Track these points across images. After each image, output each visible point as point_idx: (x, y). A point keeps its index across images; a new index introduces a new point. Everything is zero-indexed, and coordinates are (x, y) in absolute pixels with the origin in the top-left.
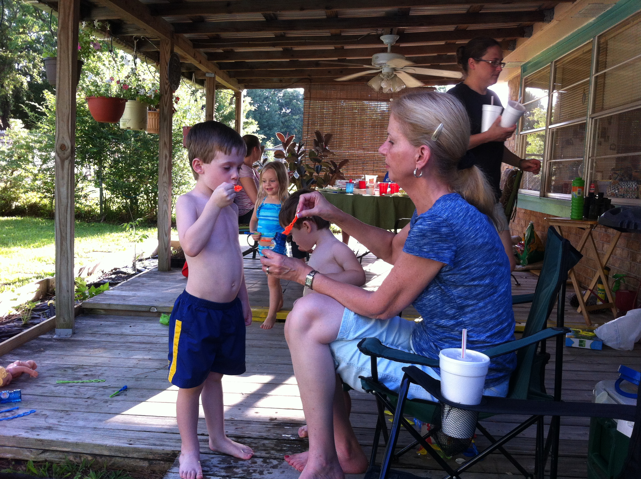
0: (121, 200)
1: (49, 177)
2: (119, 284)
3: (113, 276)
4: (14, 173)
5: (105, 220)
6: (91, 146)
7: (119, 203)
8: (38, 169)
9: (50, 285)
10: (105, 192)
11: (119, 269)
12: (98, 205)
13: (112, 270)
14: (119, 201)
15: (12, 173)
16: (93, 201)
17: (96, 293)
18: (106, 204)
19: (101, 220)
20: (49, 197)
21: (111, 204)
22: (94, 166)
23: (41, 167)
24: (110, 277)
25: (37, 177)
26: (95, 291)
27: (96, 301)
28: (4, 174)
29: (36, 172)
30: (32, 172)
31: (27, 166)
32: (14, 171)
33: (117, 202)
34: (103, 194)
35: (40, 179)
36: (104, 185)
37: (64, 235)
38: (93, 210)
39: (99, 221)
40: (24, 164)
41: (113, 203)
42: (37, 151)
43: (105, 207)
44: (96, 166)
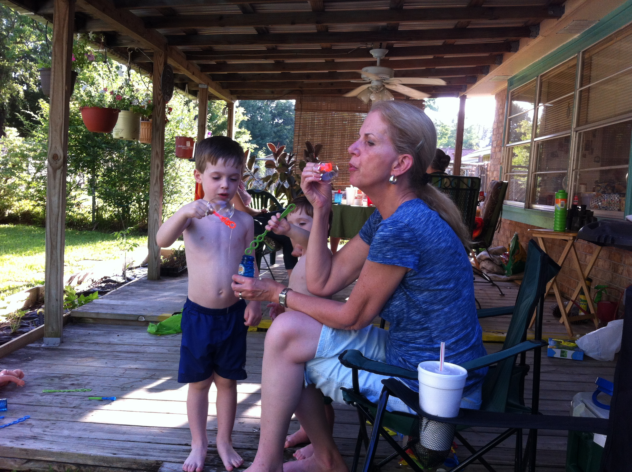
0: (113, 208)
1: (43, 185)
2: (109, 293)
3: (103, 285)
4: (8, 181)
5: (97, 228)
6: (85, 155)
7: (111, 211)
8: (32, 177)
9: (40, 294)
10: (97, 200)
11: (109, 277)
12: (90, 213)
13: (102, 279)
14: (111, 209)
15: (6, 181)
16: (86, 210)
17: (85, 302)
18: (98, 212)
19: (93, 228)
20: (42, 205)
21: (103, 212)
22: (87, 174)
23: (34, 175)
24: (100, 285)
25: (30, 185)
26: (84, 300)
27: (85, 310)
29: (30, 180)
30: (25, 180)
31: (21, 174)
32: (8, 179)
33: (109, 210)
34: (95, 202)
35: (34, 187)
36: (96, 194)
37: (54, 243)
38: (85, 219)
39: (91, 230)
40: (17, 172)
41: (105, 211)
42: (31, 159)
43: (97, 215)
44: (89, 174)
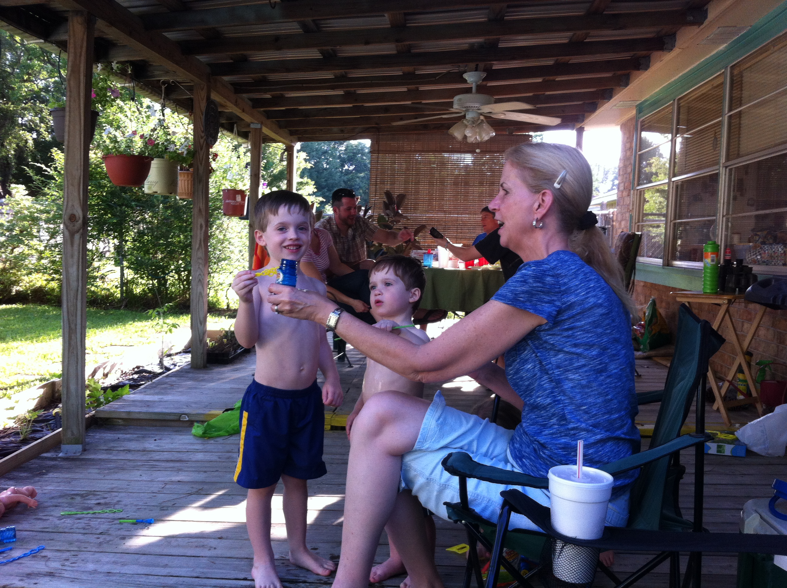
0: (147, 281)
1: (58, 254)
2: (142, 387)
3: (136, 376)
4: (15, 250)
5: (126, 306)
6: (109, 215)
7: (144, 284)
8: (45, 245)
9: (56, 389)
10: (126, 271)
11: (143, 367)
12: (118, 288)
13: (134, 369)
14: (144, 282)
15: (12, 250)
16: (112, 283)
17: (112, 398)
18: (127, 286)
19: (121, 306)
20: (57, 280)
21: (134, 286)
22: (113, 240)
23: (47, 243)
24: (131, 377)
25: (43, 255)
26: (111, 396)
27: (114, 408)
28: (3, 253)
29: (42, 248)
30: (36, 249)
31: (30, 242)
32: (15, 248)
33: (141, 284)
34: (124, 274)
35: (47, 258)
36: (125, 263)
37: (73, 326)
38: (112, 295)
39: (119, 308)
40: (26, 239)
41: (137, 284)
42: (43, 223)
43: (126, 290)
44: (116, 239)
